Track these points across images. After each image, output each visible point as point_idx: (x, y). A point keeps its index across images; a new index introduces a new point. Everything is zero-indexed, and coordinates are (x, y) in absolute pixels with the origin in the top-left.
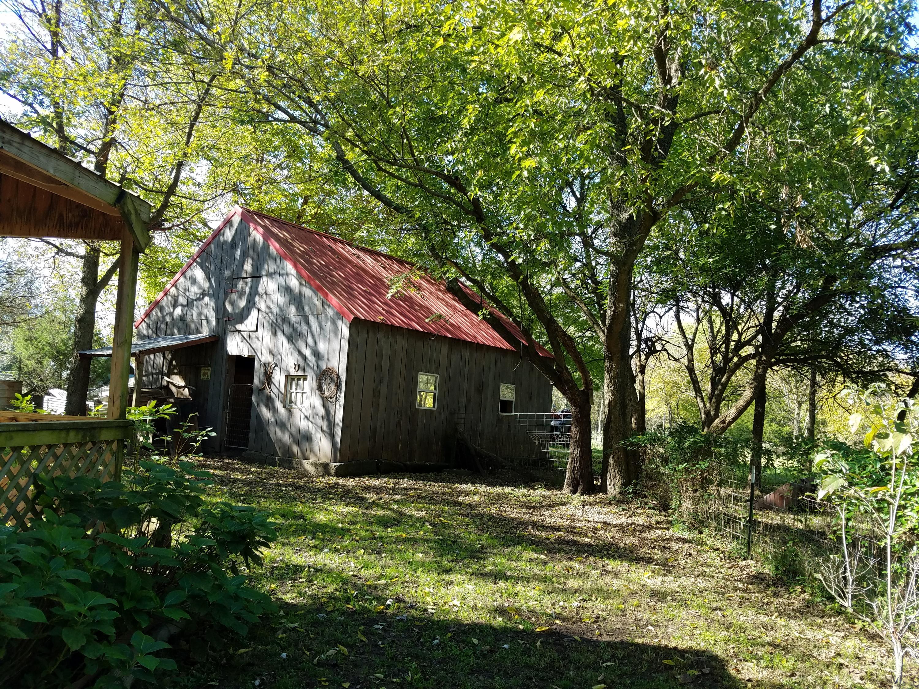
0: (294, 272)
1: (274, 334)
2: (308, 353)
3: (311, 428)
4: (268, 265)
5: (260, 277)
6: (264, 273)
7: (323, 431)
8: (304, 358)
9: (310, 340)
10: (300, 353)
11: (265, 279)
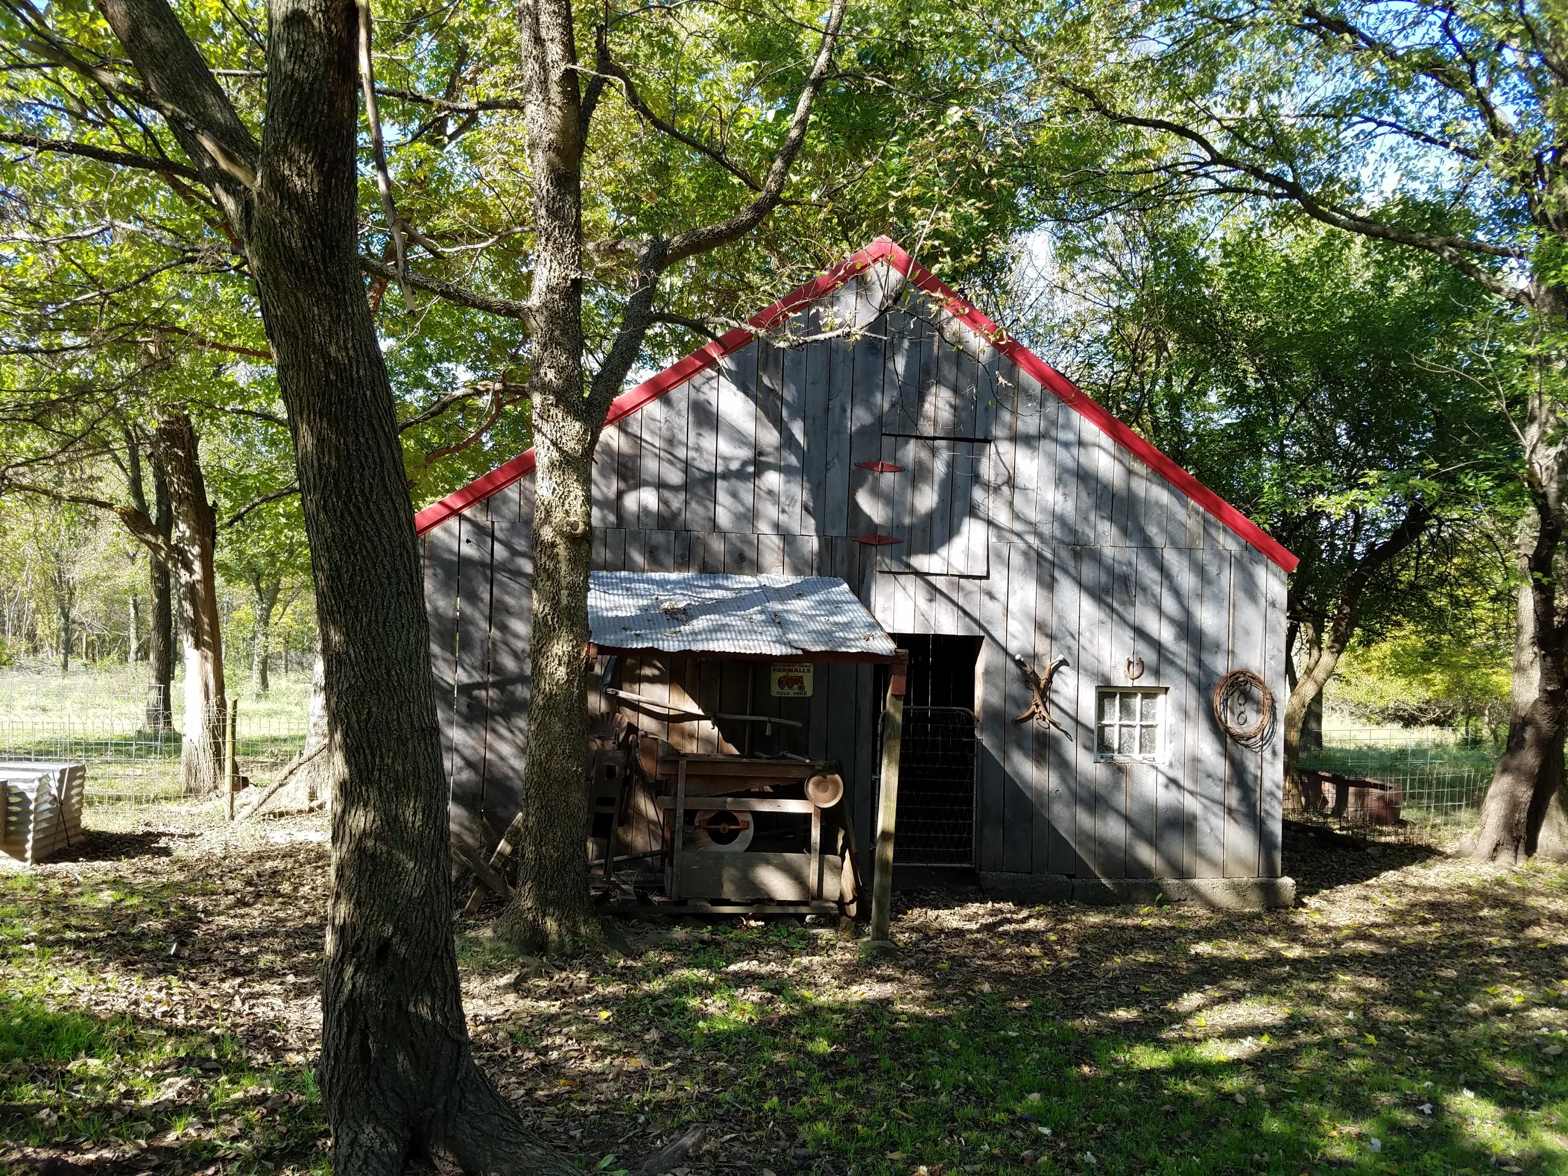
0: (1106, 440)
1: (1048, 584)
2: (1166, 634)
3: (1192, 804)
4: (1014, 413)
5: (987, 441)
6: (998, 431)
7: (1230, 811)
8: (1156, 645)
9: (1169, 604)
10: (1140, 633)
11: (1005, 448)
